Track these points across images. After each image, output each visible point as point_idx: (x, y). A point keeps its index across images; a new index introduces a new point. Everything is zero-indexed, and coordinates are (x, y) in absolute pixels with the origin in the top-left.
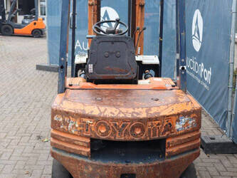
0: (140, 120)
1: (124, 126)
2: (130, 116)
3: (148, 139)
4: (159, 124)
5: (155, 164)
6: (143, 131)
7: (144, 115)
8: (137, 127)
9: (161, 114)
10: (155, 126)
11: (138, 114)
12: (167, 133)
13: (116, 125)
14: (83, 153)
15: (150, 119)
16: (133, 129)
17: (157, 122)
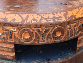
0: (61, 24)
1: (46, 31)
2: (52, 22)
3: (67, 40)
4: (75, 26)
5: (70, 58)
6: (63, 33)
7: (64, 20)
8: (58, 31)
9: (77, 17)
10: (72, 28)
11: (58, 19)
12: (80, 32)
13: (39, 31)
14: (8, 58)
15: (69, 23)
16: (55, 33)
17: (74, 24)
